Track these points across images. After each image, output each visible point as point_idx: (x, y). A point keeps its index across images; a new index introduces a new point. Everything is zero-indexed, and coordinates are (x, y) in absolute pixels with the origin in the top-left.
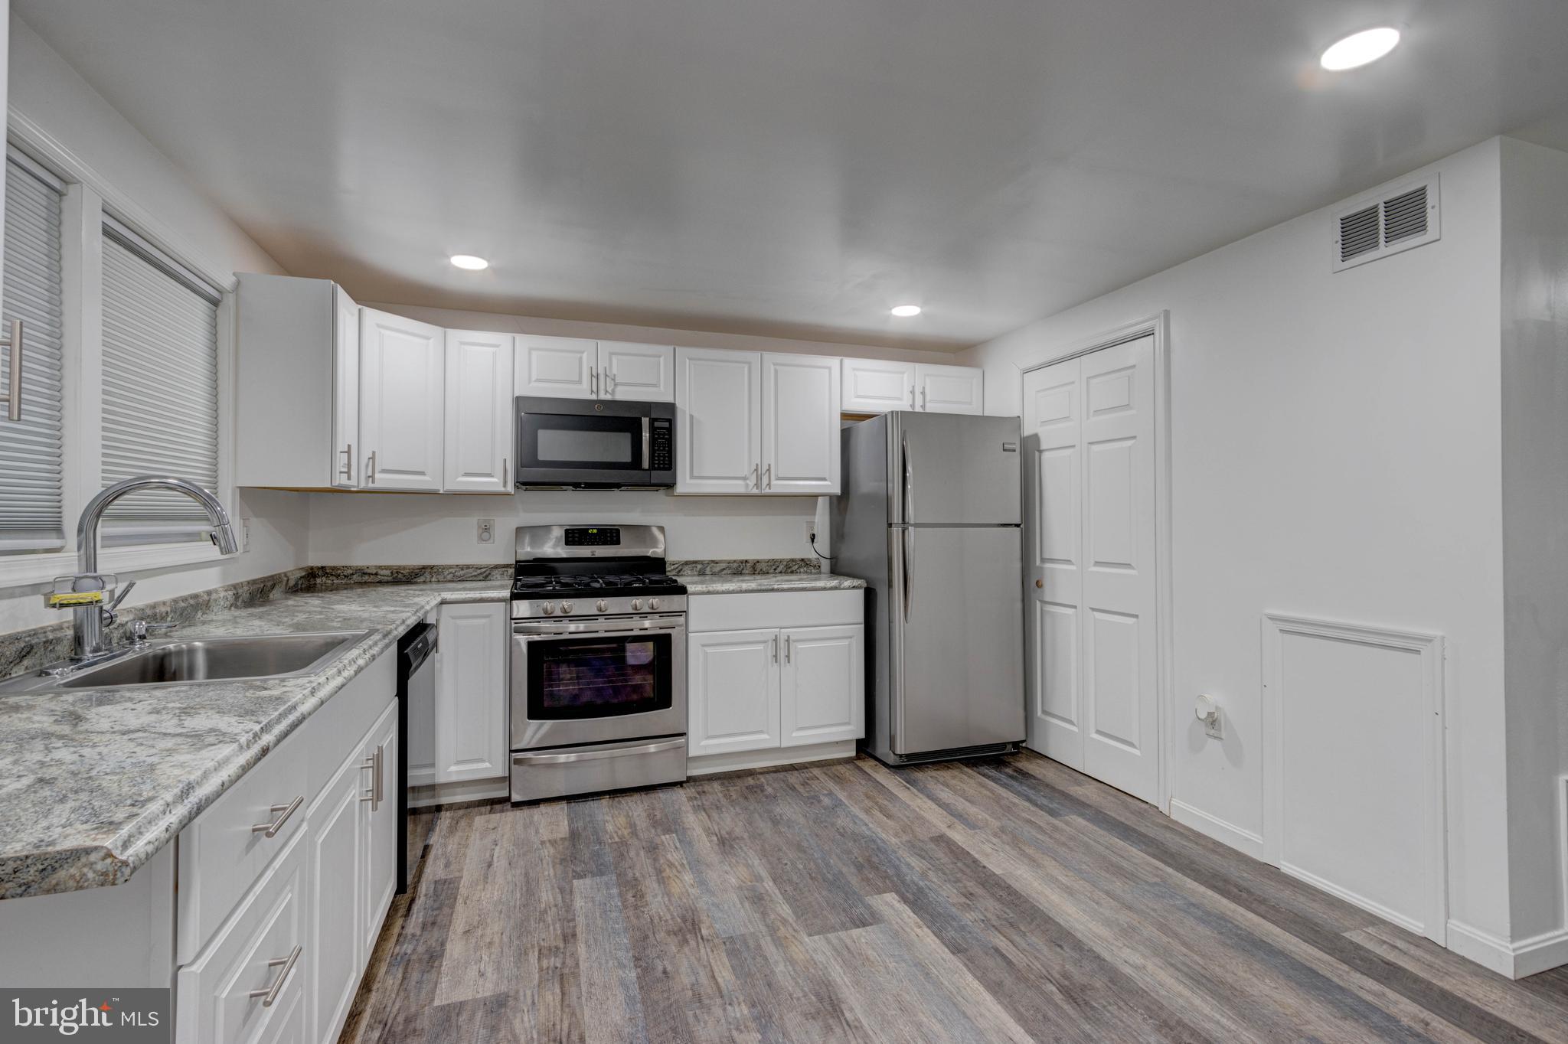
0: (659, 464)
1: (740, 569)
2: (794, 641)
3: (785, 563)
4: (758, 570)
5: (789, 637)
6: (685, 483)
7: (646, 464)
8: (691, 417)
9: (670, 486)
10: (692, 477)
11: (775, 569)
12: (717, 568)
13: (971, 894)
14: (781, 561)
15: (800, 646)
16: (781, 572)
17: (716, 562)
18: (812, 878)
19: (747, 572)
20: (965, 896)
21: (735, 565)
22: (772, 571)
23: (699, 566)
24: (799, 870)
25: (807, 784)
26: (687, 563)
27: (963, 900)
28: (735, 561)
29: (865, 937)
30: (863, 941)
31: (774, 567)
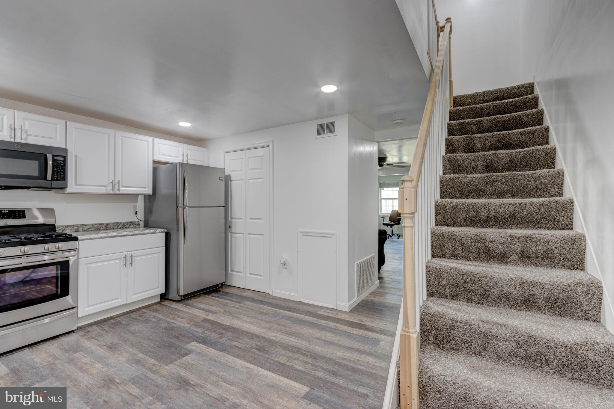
0: (57, 178)
1: (99, 228)
2: (134, 257)
3: (123, 224)
4: (109, 227)
5: (132, 255)
6: (71, 187)
7: (49, 177)
8: (76, 156)
9: (62, 188)
10: (76, 184)
11: (118, 227)
12: (86, 228)
13: (222, 333)
14: (120, 223)
15: (136, 258)
16: (120, 228)
17: (86, 225)
18: (159, 347)
19: (103, 229)
20: (220, 334)
21: (96, 226)
22: (116, 228)
23: (75, 228)
24: (152, 346)
25: (142, 316)
26: (68, 226)
27: (220, 336)
28: (96, 224)
29: (189, 358)
30: (189, 360)
31: (117, 226)
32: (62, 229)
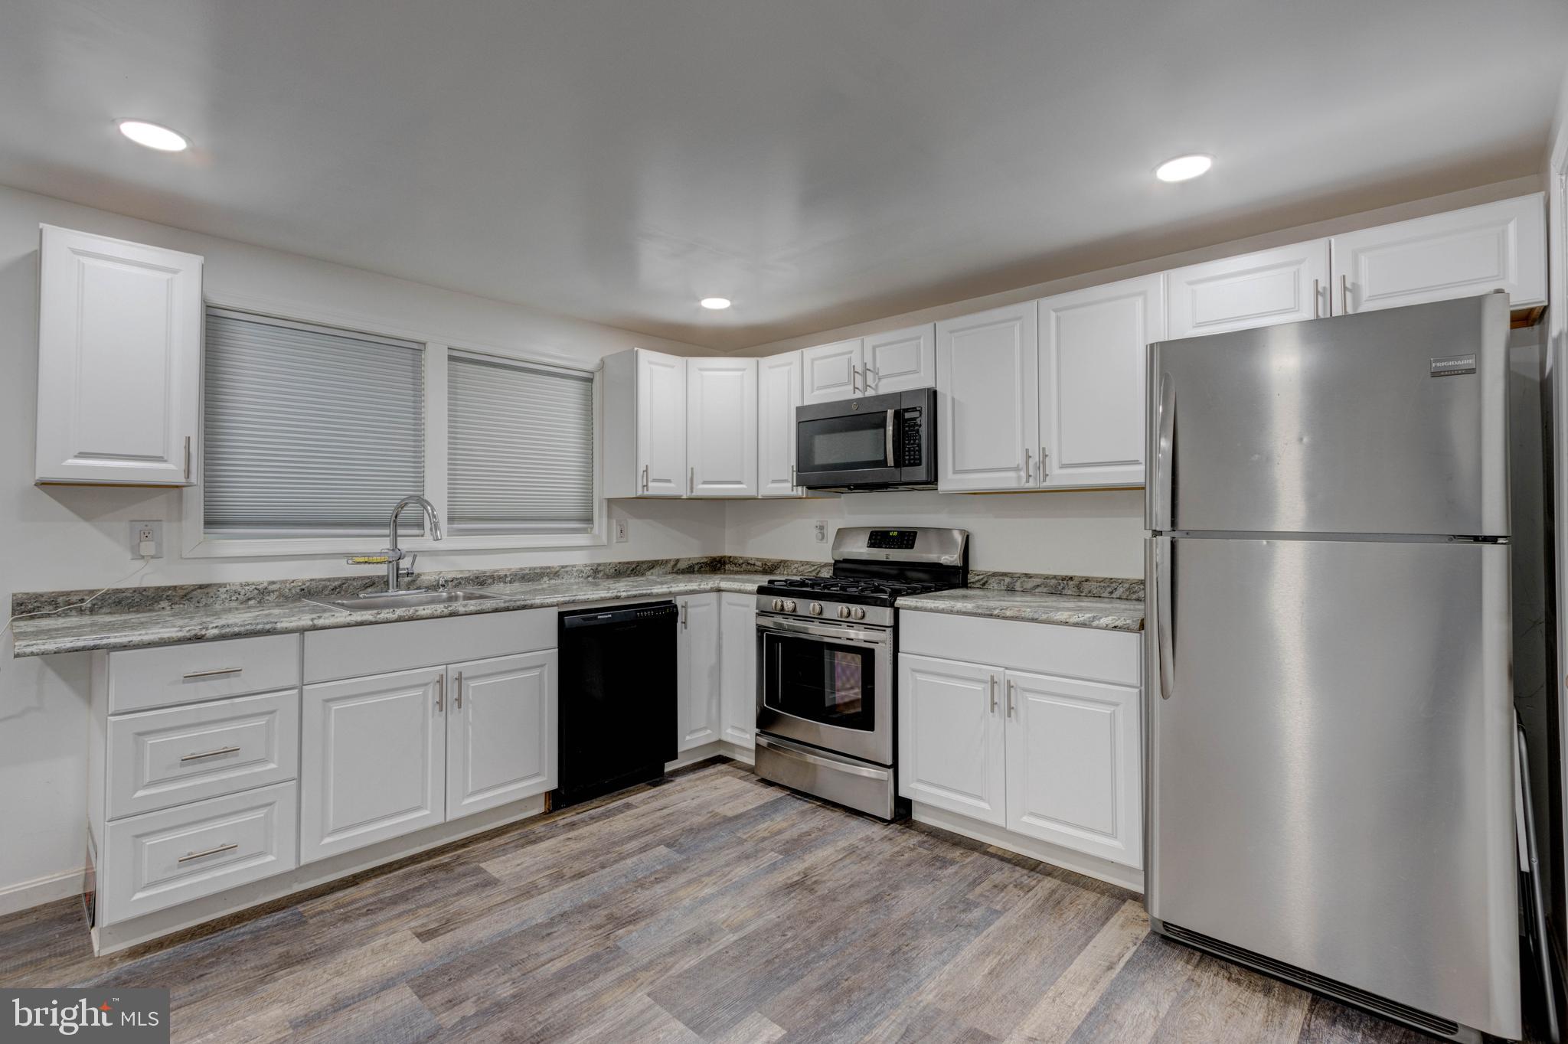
0: (909, 460)
1: (1060, 588)
3: (1127, 586)
4: (1086, 591)
6: (948, 481)
7: (891, 461)
9: (932, 480)
10: (955, 472)
11: (1111, 593)
12: (1030, 584)
14: (1122, 582)
16: (1120, 598)
17: (1028, 576)
19: (1070, 592)
21: (1054, 581)
22: (1106, 594)
23: (1007, 580)
26: (994, 575)
28: (1055, 577)
31: (1109, 590)
32: (982, 579)
